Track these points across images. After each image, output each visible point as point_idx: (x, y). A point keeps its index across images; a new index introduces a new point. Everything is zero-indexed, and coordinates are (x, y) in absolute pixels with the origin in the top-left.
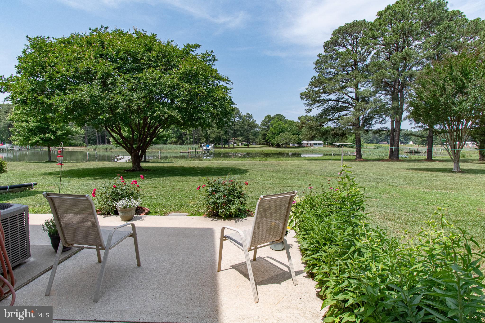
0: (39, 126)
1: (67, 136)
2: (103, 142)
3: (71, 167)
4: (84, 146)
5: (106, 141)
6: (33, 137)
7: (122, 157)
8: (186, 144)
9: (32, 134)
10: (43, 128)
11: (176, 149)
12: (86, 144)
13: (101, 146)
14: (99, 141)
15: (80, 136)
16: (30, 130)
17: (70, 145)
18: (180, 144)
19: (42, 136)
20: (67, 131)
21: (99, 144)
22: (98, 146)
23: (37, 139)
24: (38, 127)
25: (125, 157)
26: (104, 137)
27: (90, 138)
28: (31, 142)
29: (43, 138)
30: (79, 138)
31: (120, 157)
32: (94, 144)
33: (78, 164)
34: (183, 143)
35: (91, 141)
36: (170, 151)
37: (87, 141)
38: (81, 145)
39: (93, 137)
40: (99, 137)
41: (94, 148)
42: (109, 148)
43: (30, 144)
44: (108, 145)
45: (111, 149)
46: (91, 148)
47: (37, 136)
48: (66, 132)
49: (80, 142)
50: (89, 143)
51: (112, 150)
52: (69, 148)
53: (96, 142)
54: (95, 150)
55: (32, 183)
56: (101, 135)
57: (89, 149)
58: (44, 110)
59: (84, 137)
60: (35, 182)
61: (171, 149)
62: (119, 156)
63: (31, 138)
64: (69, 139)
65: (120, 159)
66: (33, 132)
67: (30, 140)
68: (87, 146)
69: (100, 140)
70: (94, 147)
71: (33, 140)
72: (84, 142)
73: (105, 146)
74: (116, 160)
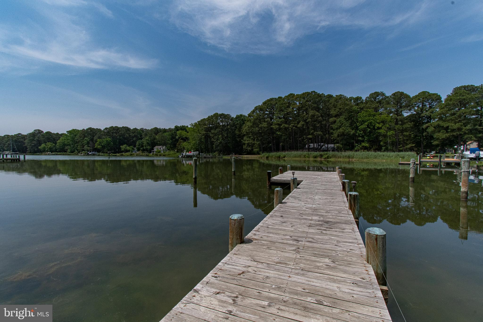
2: (278, 149)
5: (280, 148)
8: (384, 151)
11: (376, 157)
13: (275, 154)
18: (375, 150)
22: (271, 154)
26: (279, 143)
34: (379, 149)
36: (365, 160)
37: (261, 149)
40: (274, 143)
42: (282, 156)
44: (282, 153)
45: (284, 157)
46: (264, 156)
49: (255, 150)
51: (286, 159)
54: (267, 158)
59: (259, 145)
61: (367, 158)
68: (261, 154)
69: (275, 147)
70: (267, 154)
73: (279, 154)
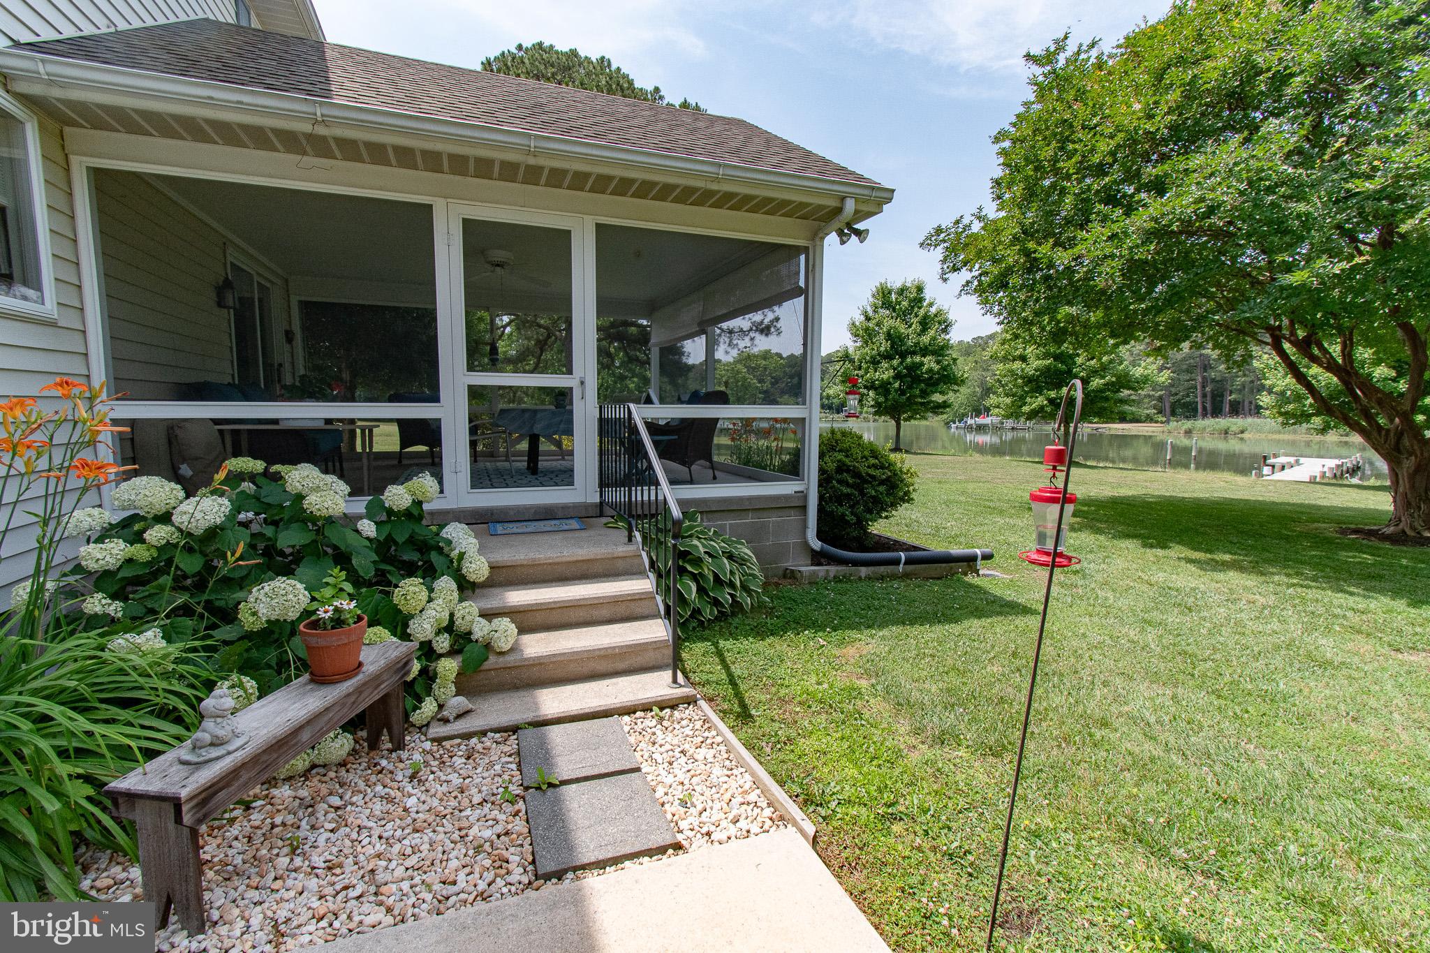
0: (1048, 368)
1: (1118, 391)
2: (1216, 412)
3: (1120, 486)
4: (1157, 422)
5: (1227, 408)
6: (1031, 397)
7: (1292, 460)
9: (1032, 391)
10: (1058, 373)
12: (1165, 416)
13: (1210, 422)
14: (1204, 408)
15: (1149, 396)
16: (1029, 380)
17: (1123, 419)
19: (1053, 394)
20: (1119, 377)
21: (1204, 415)
22: (1200, 423)
23: (1040, 401)
24: (1046, 371)
25: (1302, 460)
26: (1222, 396)
27: (1179, 400)
28: (1026, 409)
29: (1055, 399)
30: (1146, 400)
31: (1282, 460)
32: (1187, 418)
33: (1139, 476)
35: (1180, 407)
37: (1168, 410)
38: (1149, 419)
39: (1188, 396)
40: (1204, 396)
41: (1185, 427)
42: (1234, 428)
43: (1024, 414)
44: (1234, 420)
45: (1242, 432)
46: (1177, 428)
47: (1041, 394)
48: (1114, 379)
49: (1148, 412)
50: (1173, 413)
51: (1245, 435)
52: (1118, 428)
53: (1195, 410)
54: (1189, 432)
55: (978, 552)
56: (1212, 391)
57: (1172, 432)
58: (1053, 297)
59: (1160, 399)
60: (987, 550)
62: (1275, 456)
63: (1028, 400)
64: (1122, 401)
65: (1283, 468)
66: (1035, 384)
67: (1025, 404)
68: (1168, 422)
69: (1208, 406)
70: (1188, 424)
71: (1030, 404)
72: (1160, 412)
73: (1223, 422)
74: (1266, 470)
